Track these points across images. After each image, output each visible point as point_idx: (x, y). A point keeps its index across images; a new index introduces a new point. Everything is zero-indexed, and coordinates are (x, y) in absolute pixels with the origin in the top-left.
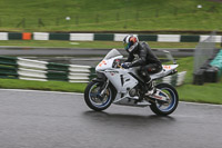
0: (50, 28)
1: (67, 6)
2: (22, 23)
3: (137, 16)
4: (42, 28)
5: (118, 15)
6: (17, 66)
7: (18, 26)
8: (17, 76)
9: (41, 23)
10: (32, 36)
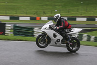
0: (48, 15)
1: (56, 5)
2: (36, 13)
3: (86, 10)
4: (45, 15)
5: (78, 9)
6: (34, 31)
7: (35, 14)
8: (33, 36)
9: (44, 13)
10: (40, 18)
